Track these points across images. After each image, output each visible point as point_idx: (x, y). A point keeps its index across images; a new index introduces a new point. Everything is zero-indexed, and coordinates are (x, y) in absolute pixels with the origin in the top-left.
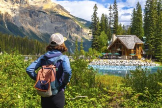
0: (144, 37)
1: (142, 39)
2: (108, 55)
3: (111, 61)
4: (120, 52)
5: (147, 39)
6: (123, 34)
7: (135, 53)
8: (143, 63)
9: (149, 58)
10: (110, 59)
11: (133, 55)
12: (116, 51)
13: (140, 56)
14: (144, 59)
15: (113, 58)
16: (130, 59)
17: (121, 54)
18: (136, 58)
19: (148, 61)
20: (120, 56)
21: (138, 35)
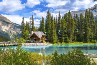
0: (45, 32)
1: (45, 33)
2: (29, 41)
3: (31, 44)
4: (35, 39)
5: (47, 33)
6: (36, 31)
7: (42, 40)
8: (46, 44)
9: (48, 42)
10: (30, 42)
11: (41, 40)
12: (33, 39)
13: (44, 41)
14: (46, 42)
15: (32, 42)
16: (40, 42)
17: (35, 40)
18: (42, 42)
19: (48, 43)
20: (35, 41)
21: (43, 31)
